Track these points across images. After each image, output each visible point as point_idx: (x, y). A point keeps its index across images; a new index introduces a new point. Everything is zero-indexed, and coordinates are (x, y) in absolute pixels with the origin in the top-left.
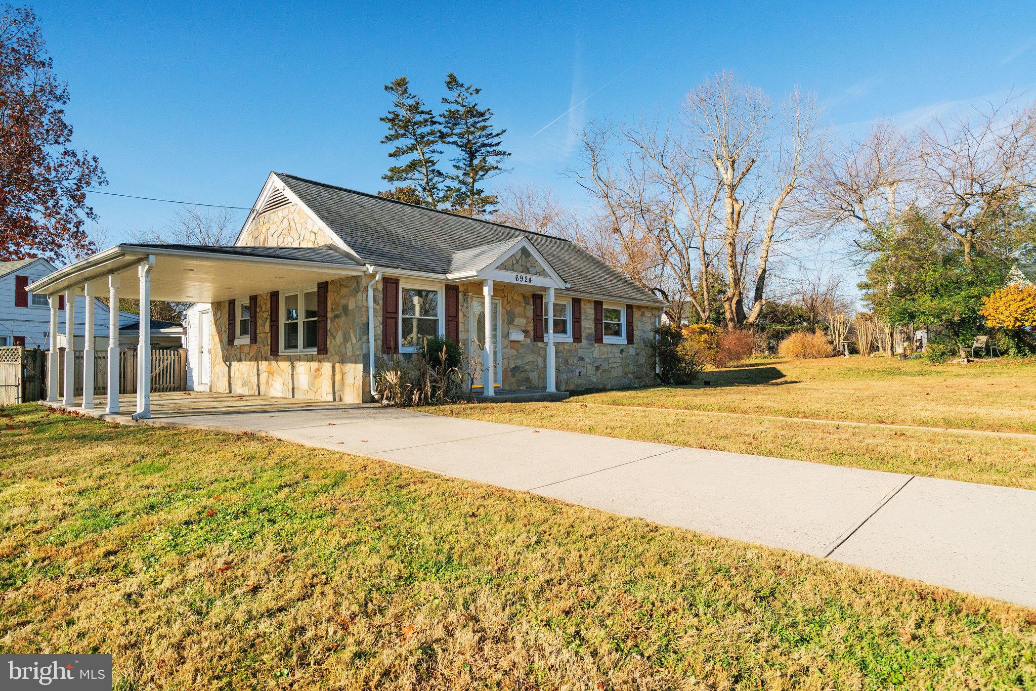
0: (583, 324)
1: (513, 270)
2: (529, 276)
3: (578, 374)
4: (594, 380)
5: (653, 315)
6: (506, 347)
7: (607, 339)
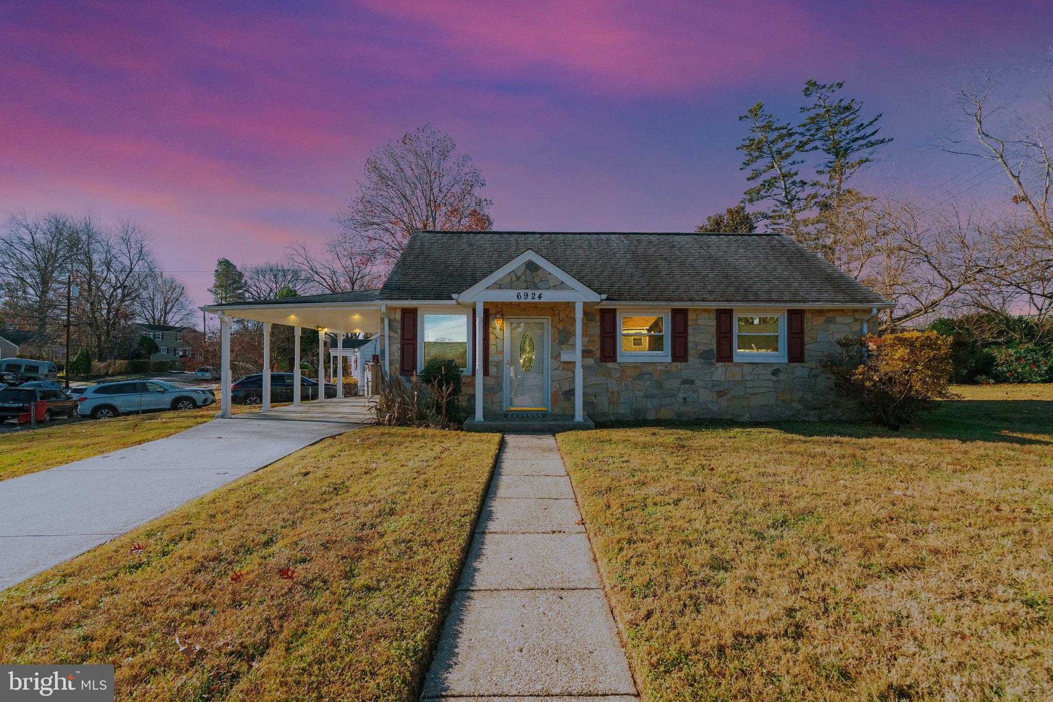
0: (690, 339)
1: (512, 288)
2: (537, 293)
3: (680, 400)
4: (715, 409)
5: (856, 320)
6: (557, 369)
7: (741, 353)
